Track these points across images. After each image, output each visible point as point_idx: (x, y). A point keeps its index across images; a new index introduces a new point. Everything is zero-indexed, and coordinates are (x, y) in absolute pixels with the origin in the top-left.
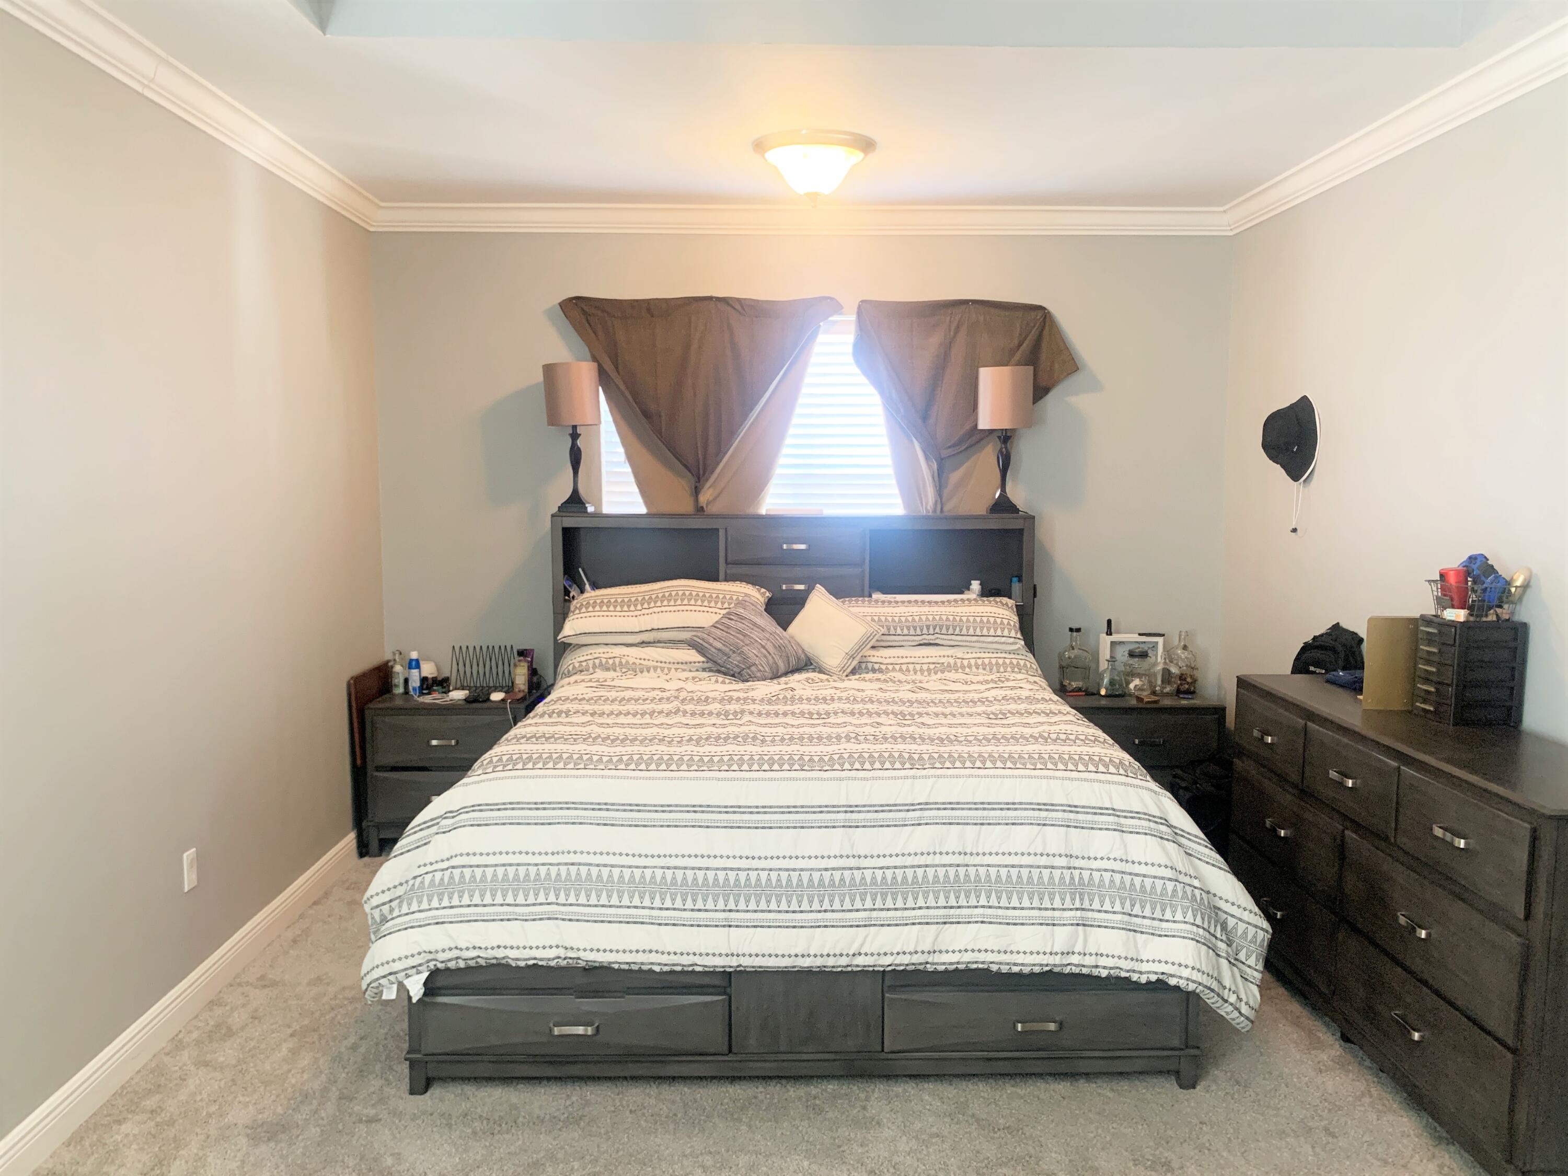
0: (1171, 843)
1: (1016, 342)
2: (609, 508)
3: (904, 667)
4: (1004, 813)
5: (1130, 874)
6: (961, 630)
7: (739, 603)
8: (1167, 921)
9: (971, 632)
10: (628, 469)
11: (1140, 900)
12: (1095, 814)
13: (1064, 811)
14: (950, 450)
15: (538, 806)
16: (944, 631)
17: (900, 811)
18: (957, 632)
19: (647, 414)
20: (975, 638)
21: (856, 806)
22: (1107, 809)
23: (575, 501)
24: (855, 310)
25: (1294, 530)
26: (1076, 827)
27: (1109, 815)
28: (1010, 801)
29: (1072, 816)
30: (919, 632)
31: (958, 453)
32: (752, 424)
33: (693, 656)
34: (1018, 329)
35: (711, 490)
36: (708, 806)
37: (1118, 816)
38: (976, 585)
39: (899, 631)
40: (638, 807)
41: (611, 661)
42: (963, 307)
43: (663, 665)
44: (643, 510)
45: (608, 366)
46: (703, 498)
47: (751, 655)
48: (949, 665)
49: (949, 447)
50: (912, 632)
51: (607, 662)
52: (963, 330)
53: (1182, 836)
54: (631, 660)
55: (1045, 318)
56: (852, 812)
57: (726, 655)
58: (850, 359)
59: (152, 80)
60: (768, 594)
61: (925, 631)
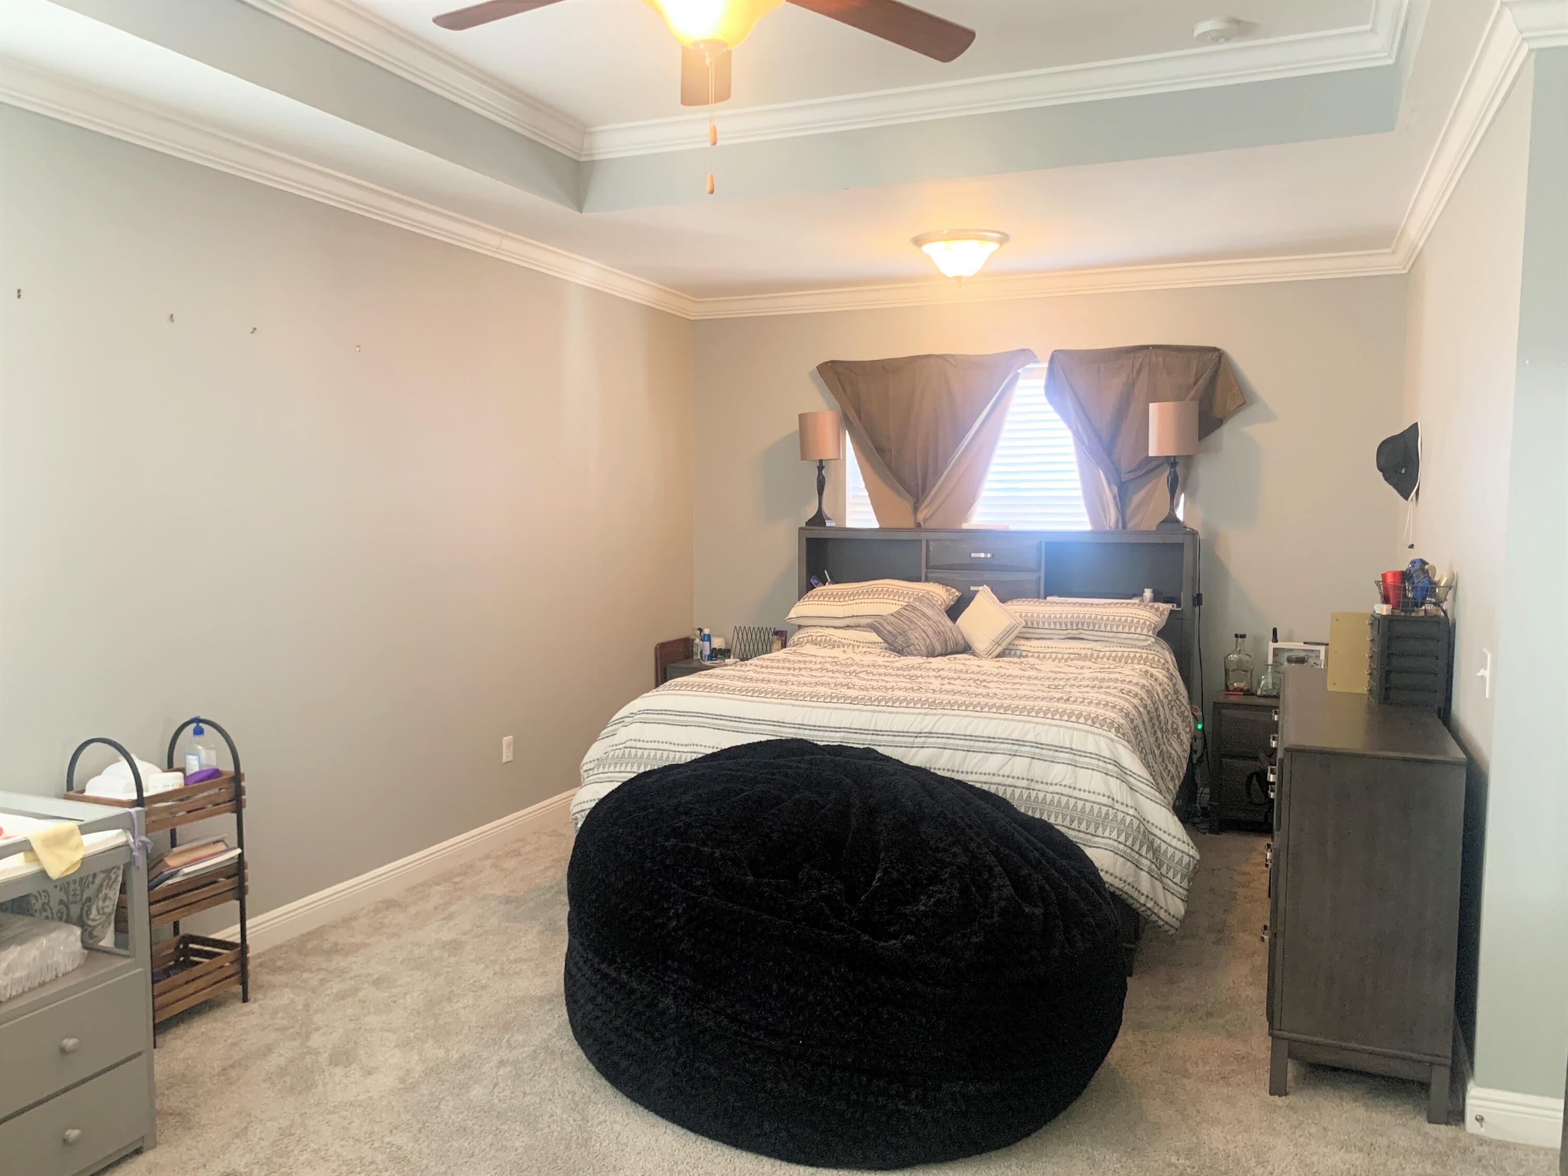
0: (1115, 779)
1: (1193, 380)
2: (852, 522)
3: (1042, 655)
4: (985, 744)
5: (1075, 798)
6: (1100, 627)
7: (919, 599)
8: (1098, 836)
9: (1108, 628)
10: (866, 494)
11: (1079, 818)
12: (1057, 751)
13: (1032, 746)
14: (1131, 474)
15: (681, 713)
16: (1085, 627)
17: (911, 736)
18: (1097, 628)
19: (880, 450)
20: (1111, 634)
21: (881, 731)
22: (1066, 748)
23: (819, 519)
24: (1048, 358)
25: (1412, 546)
26: (1039, 759)
27: (1067, 753)
28: (991, 736)
29: (1037, 751)
30: (1064, 627)
31: (1136, 478)
32: (960, 457)
33: (874, 637)
34: (1195, 368)
35: (927, 510)
36: (783, 723)
37: (1074, 754)
38: (1148, 593)
39: (1047, 626)
40: (739, 719)
41: (819, 639)
42: (1146, 351)
43: (855, 643)
44: (876, 525)
45: (852, 414)
46: (921, 516)
47: (912, 637)
48: (1086, 655)
49: (1129, 472)
50: (1058, 626)
51: (816, 639)
52: (1145, 373)
53: (1130, 775)
54: (834, 638)
55: (1220, 357)
56: (877, 735)
57: (894, 636)
58: (1044, 399)
59: (498, 248)
60: (957, 593)
61: (1069, 626)
